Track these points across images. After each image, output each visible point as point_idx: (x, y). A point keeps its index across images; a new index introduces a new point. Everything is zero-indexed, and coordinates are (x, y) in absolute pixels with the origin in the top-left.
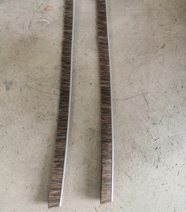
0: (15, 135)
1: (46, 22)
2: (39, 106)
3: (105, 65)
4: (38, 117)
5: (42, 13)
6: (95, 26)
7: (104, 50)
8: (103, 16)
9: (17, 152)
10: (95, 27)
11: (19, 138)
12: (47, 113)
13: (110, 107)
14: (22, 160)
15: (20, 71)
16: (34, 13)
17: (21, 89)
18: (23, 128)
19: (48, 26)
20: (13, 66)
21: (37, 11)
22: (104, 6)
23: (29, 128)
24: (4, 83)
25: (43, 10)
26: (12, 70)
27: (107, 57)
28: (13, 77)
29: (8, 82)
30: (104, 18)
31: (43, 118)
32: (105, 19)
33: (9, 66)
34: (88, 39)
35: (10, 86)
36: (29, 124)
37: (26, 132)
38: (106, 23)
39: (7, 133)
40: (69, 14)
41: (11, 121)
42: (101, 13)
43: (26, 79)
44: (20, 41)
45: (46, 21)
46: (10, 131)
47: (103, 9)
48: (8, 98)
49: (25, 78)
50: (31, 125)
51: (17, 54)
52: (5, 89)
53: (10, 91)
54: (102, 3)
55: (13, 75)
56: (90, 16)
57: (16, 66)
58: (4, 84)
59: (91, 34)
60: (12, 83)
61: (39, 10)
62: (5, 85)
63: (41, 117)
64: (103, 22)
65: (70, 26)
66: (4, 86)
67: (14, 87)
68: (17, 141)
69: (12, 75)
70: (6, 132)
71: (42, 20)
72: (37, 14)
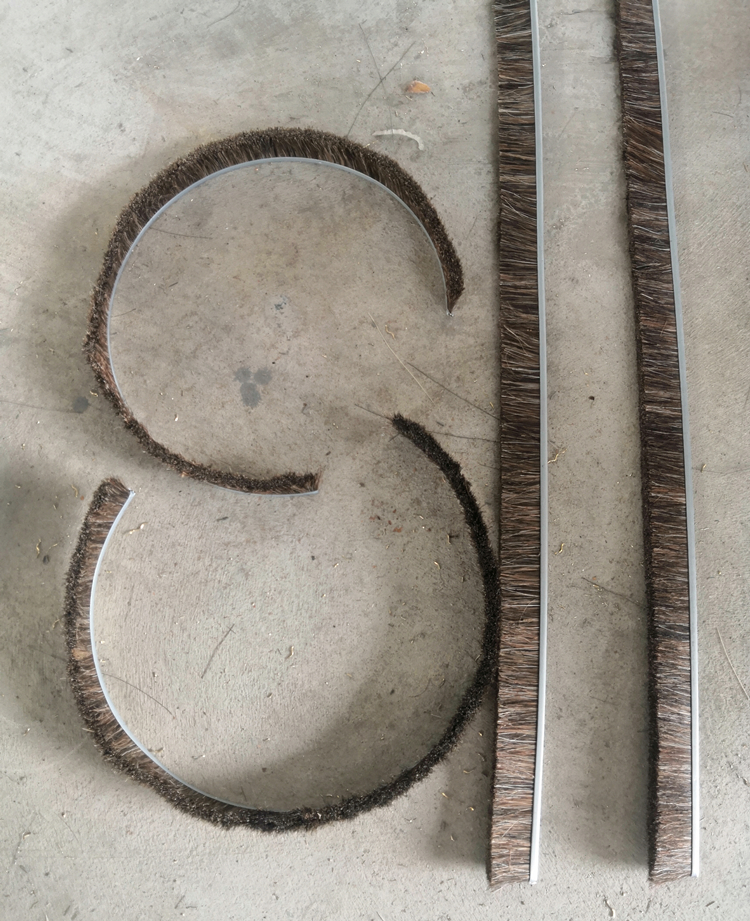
0: (282, 582)
1: (410, 139)
2: (381, 476)
3: (659, 325)
4: (376, 520)
5: (394, 103)
6: (612, 167)
7: (654, 267)
8: (649, 129)
9: (285, 653)
10: (612, 173)
11: (298, 596)
12: (412, 506)
13: (680, 497)
14: (306, 686)
15: (303, 333)
16: (361, 100)
17: (305, 405)
18: (313, 558)
19: (418, 157)
20: (274, 309)
21: (373, 96)
22: (654, 87)
23: (335, 559)
24: (235, 373)
25: (399, 92)
26: (269, 325)
27: (666, 294)
28: (274, 354)
29: (254, 370)
30: (652, 134)
31: (393, 522)
32: (656, 140)
33: (256, 309)
34: (580, 221)
35: (260, 388)
36: (337, 543)
37: (327, 576)
38: (663, 158)
39: (247, 575)
40: (517, 109)
41: (263, 529)
42: (640, 114)
43: (325, 364)
44: (303, 210)
45: (410, 135)
46: (261, 565)
47: (650, 99)
48: (252, 436)
49: (323, 363)
50: (346, 549)
51: (291, 264)
52: (240, 398)
53: (260, 409)
54: (644, 75)
55: (273, 346)
56: (591, 126)
57: (287, 309)
58: (235, 380)
59: (593, 200)
60: (270, 378)
61: (380, 91)
62: (239, 384)
63: (386, 520)
64: (649, 153)
65: (526, 160)
66: (236, 387)
67: (276, 395)
68: (286, 608)
69: (268, 345)
70: (243, 569)
71: (394, 131)
72: (372, 105)
